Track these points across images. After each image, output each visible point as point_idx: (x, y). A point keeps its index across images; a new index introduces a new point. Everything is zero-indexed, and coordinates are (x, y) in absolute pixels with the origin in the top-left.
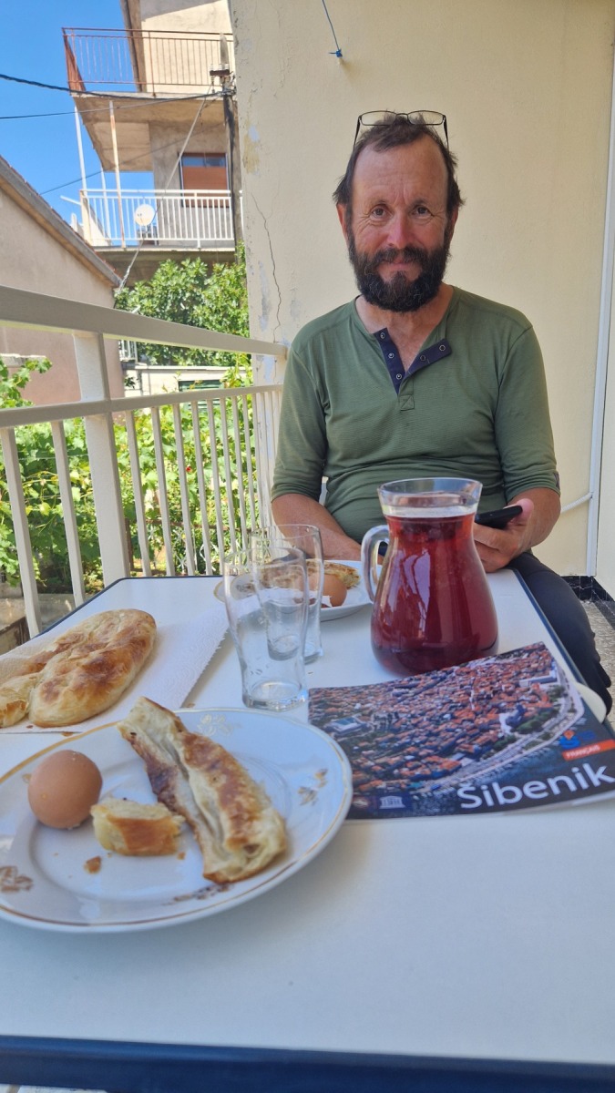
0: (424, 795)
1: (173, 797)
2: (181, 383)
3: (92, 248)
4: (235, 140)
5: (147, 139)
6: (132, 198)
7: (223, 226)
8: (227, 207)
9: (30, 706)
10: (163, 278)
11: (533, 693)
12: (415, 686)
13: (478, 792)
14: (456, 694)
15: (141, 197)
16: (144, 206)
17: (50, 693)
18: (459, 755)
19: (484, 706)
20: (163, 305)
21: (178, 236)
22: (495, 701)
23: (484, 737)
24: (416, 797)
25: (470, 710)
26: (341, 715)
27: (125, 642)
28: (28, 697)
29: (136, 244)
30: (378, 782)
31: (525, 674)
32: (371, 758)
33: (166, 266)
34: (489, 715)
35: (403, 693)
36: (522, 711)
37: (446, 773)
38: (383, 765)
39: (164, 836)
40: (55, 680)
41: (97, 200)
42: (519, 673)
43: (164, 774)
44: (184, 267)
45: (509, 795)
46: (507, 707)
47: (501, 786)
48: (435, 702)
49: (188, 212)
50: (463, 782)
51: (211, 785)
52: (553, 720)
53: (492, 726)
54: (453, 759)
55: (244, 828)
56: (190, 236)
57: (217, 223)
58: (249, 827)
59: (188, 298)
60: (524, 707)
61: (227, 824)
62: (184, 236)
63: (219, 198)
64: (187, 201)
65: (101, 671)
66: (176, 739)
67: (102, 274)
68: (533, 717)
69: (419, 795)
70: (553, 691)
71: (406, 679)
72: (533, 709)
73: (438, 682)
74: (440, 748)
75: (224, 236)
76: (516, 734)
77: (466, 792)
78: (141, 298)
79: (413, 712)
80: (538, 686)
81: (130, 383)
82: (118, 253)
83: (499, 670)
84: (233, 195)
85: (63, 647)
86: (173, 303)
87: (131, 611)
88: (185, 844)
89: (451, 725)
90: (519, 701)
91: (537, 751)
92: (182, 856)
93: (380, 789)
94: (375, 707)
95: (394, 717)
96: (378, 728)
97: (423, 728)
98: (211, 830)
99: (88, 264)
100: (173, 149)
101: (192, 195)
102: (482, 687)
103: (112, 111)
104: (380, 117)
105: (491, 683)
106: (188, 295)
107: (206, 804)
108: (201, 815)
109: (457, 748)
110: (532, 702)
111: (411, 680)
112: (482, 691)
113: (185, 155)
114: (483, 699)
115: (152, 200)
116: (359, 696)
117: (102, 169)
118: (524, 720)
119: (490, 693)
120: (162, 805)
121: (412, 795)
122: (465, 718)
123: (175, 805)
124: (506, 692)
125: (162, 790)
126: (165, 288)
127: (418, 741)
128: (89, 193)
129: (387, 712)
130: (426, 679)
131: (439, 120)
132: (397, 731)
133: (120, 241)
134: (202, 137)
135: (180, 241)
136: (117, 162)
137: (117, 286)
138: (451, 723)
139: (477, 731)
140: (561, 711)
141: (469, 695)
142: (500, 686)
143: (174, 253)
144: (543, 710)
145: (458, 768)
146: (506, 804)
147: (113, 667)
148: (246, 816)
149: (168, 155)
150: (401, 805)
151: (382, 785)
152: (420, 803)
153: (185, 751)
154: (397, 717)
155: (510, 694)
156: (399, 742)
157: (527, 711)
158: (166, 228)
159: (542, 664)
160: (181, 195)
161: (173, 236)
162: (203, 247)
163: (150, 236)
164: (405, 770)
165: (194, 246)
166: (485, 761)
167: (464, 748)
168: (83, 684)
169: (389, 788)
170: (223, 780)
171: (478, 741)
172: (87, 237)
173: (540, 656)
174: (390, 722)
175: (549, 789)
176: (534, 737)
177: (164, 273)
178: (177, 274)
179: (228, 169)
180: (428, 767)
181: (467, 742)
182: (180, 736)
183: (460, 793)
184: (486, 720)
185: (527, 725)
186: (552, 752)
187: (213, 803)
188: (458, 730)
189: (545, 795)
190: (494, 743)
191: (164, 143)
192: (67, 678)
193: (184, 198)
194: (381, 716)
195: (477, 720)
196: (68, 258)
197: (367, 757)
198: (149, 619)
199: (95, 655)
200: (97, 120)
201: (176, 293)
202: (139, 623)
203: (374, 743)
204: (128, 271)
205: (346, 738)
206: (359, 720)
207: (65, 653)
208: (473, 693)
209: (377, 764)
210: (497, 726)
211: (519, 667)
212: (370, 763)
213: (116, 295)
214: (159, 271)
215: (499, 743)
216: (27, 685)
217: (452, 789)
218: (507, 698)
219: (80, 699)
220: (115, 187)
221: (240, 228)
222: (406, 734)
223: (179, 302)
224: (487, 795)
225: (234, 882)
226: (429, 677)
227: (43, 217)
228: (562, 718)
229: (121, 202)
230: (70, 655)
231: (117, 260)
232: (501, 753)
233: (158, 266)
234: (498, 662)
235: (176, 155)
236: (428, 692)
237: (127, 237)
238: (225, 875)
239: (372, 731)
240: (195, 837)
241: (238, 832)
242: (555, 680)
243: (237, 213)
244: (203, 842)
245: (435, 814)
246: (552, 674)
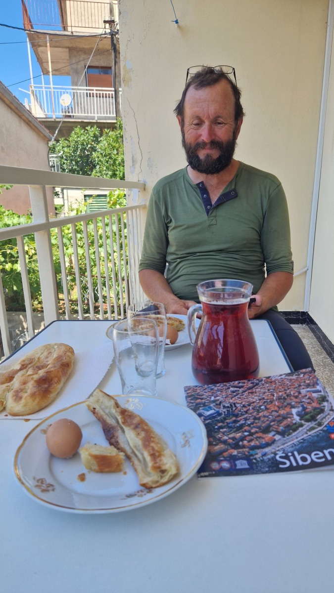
0: (258, 459)
1: (117, 442)
2: (85, 196)
3: (36, 118)
4: (117, 60)
5: (67, 57)
6: (59, 90)
7: (110, 108)
8: (112, 97)
9: (6, 403)
10: (76, 136)
11: (309, 398)
12: (242, 387)
13: (287, 457)
14: (266, 394)
15: (64, 91)
16: (66, 94)
17: (17, 397)
18: (273, 433)
19: (283, 403)
20: (75, 151)
21: (85, 113)
22: (288, 401)
23: (285, 422)
24: (254, 461)
25: (275, 405)
26: (204, 405)
27: (58, 365)
28: (5, 398)
29: (61, 117)
30: (232, 450)
31: (303, 386)
32: (226, 434)
33: (77, 130)
34: (286, 409)
35: (236, 391)
36: (304, 409)
37: (268, 445)
38: (234, 439)
39: (116, 464)
40: (20, 389)
41: (40, 91)
42: (300, 386)
43: (111, 429)
44: (87, 130)
45: (304, 459)
46: (295, 405)
47: (299, 454)
48: (254, 398)
49: (90, 100)
50: (278, 450)
51: (137, 437)
52: (322, 414)
53: (289, 416)
54: (270, 435)
55: (158, 460)
56: (91, 113)
57: (107, 106)
58: (161, 460)
59: (90, 148)
60: (305, 406)
61: (148, 458)
62: (88, 113)
63: (108, 93)
64: (90, 94)
65: (45, 383)
66: (116, 411)
67: (42, 133)
68: (311, 413)
69: (255, 459)
70: (320, 398)
71: (237, 382)
72: (310, 407)
73: (255, 386)
74: (262, 428)
75: (110, 114)
76: (303, 422)
77: (281, 457)
78: (63, 147)
79: (243, 403)
80: (311, 394)
81: (57, 194)
82: (51, 121)
83: (288, 383)
84: (115, 91)
85: (24, 367)
86: (81, 150)
87: (61, 345)
88: (127, 467)
89: (266, 413)
90: (302, 402)
91: (315, 433)
92: (125, 473)
93: (234, 455)
94: (222, 399)
95: (233, 406)
96: (226, 413)
97: (251, 414)
98: (139, 460)
99: (34, 127)
100: (82, 64)
101: (93, 90)
102: (280, 392)
103: (48, 42)
104: (199, 69)
105: (285, 390)
106: (89, 146)
107: (135, 447)
108: (133, 452)
109: (271, 428)
110: (309, 403)
111: (240, 383)
112: (280, 394)
113: (89, 67)
114: (281, 399)
115: (70, 92)
116: (212, 391)
117: (42, 74)
118: (306, 414)
119: (285, 395)
120: (112, 447)
121: (252, 459)
122: (273, 409)
123: (119, 446)
124: (294, 396)
125: (111, 438)
126: (76, 142)
127: (249, 423)
128: (35, 87)
129: (229, 402)
130: (248, 383)
131: (230, 70)
132: (237, 416)
133: (52, 115)
134: (99, 57)
135: (86, 116)
136: (50, 70)
137: (50, 140)
138: (266, 412)
139: (281, 418)
140: (326, 410)
141: (273, 395)
142: (290, 392)
143: (82, 122)
144: (315, 409)
145: (274, 441)
146: (303, 465)
147: (52, 380)
148: (157, 454)
149: (79, 67)
150: (247, 466)
151: (235, 452)
152: (257, 465)
153: (121, 418)
154: (235, 406)
155: (296, 397)
156: (239, 423)
157: (307, 408)
158: (78, 108)
159: (312, 381)
160: (87, 90)
161: (81, 113)
162: (98, 119)
163: (69, 112)
164: (245, 442)
165: (94, 119)
166: (288, 437)
167: (275, 428)
168: (35, 392)
169: (239, 455)
170: (143, 434)
171: (282, 424)
172: (33, 112)
173: (310, 376)
174: (232, 409)
175: (325, 456)
176: (312, 424)
177: (76, 134)
178: (83, 134)
179: (112, 76)
180: (257, 440)
181: (276, 424)
182: (118, 410)
183: (278, 457)
184: (285, 412)
185: (308, 417)
186: (324, 434)
187: (139, 446)
188: (270, 417)
189: (323, 460)
190: (291, 426)
191: (77, 60)
192: (27, 387)
193: (88, 92)
194: (226, 405)
195: (280, 411)
196: (23, 125)
197: (223, 433)
198: (71, 350)
199: (41, 373)
200: (40, 46)
201: (83, 144)
202: (65, 353)
203: (226, 424)
204: (57, 132)
205: (210, 421)
206: (215, 409)
207: (25, 370)
208: (275, 395)
209: (230, 438)
210: (291, 416)
211: (299, 382)
212: (226, 438)
213: (49, 145)
214: (73, 132)
215: (294, 427)
216: (4, 391)
217: (273, 455)
218: (294, 399)
219: (34, 401)
220: (50, 84)
221: (119, 110)
222: (242, 417)
223: (85, 150)
224: (292, 458)
225: (155, 488)
226: (250, 382)
227: (9, 101)
228: (327, 414)
229: (52, 92)
230: (27, 372)
231: (51, 125)
232: (296, 433)
233: (73, 130)
234: (287, 377)
235: (84, 67)
236: (250, 391)
237: (56, 112)
238: (150, 484)
239: (223, 416)
240: (131, 464)
241: (156, 463)
242: (320, 392)
243: (118, 101)
244: (136, 467)
245: (266, 472)
246: (318, 388)
